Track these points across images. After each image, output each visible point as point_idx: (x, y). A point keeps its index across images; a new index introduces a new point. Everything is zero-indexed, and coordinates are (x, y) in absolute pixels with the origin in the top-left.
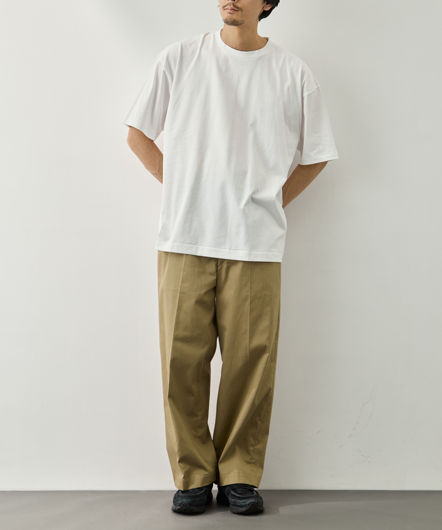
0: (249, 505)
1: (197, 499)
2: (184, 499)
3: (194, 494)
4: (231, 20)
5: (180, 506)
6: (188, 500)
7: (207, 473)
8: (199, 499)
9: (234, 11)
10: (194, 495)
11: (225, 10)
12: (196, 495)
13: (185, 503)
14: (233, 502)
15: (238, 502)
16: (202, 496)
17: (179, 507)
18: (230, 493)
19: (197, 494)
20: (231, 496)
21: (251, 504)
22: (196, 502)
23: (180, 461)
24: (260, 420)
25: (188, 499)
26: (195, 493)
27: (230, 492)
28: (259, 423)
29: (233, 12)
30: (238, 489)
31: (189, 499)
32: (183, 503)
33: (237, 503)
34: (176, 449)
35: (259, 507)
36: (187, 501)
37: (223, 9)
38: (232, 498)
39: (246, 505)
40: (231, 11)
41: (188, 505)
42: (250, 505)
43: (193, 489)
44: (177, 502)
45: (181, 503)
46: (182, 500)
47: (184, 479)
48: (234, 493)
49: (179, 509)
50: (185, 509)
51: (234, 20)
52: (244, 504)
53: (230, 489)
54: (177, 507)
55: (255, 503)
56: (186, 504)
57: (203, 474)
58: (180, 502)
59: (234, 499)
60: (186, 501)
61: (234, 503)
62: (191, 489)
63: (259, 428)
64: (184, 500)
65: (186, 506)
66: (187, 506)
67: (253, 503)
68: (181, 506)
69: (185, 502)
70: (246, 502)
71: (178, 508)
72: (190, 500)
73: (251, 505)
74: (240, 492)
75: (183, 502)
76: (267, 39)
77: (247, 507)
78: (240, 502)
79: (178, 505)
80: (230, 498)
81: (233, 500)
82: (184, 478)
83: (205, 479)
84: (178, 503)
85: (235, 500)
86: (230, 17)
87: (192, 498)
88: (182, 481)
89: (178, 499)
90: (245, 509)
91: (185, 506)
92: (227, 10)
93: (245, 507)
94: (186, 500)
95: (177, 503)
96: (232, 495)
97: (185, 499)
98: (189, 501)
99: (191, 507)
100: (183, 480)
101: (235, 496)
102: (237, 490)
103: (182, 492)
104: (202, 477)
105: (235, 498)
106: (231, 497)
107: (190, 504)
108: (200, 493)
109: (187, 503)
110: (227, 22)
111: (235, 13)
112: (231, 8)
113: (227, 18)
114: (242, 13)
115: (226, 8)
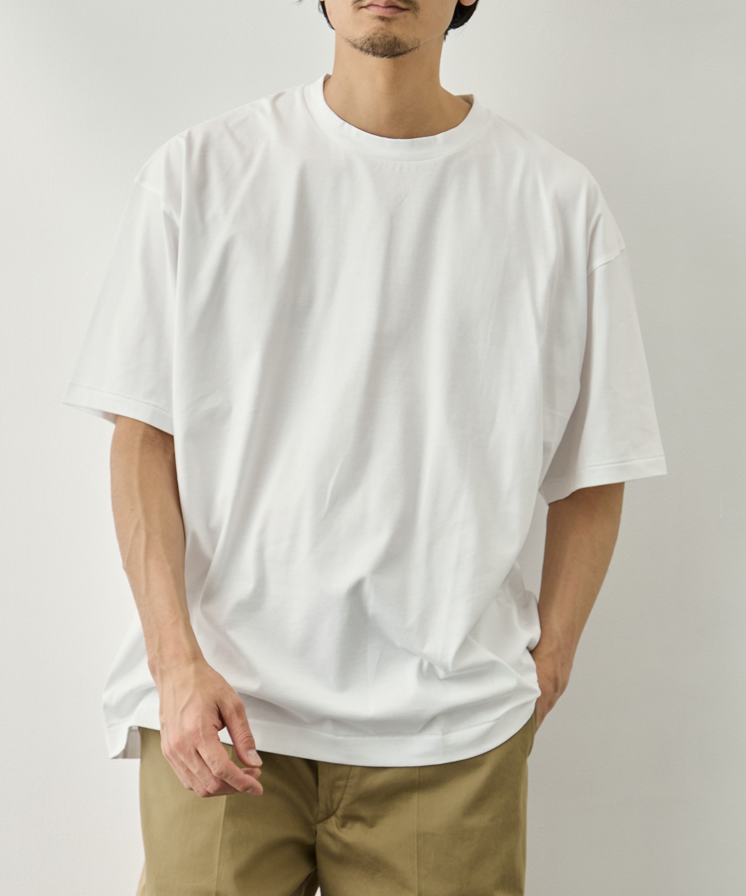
4: (387, 39)
9: (396, 13)
11: (364, 10)
29: (391, 13)
37: (355, 8)
40: (386, 13)
51: (395, 39)
76: (468, 101)
86: (380, 32)
92: (372, 8)
110: (373, 46)
111: (396, 19)
112: (386, 3)
113: (371, 33)
114: (416, 17)
115: (365, 3)
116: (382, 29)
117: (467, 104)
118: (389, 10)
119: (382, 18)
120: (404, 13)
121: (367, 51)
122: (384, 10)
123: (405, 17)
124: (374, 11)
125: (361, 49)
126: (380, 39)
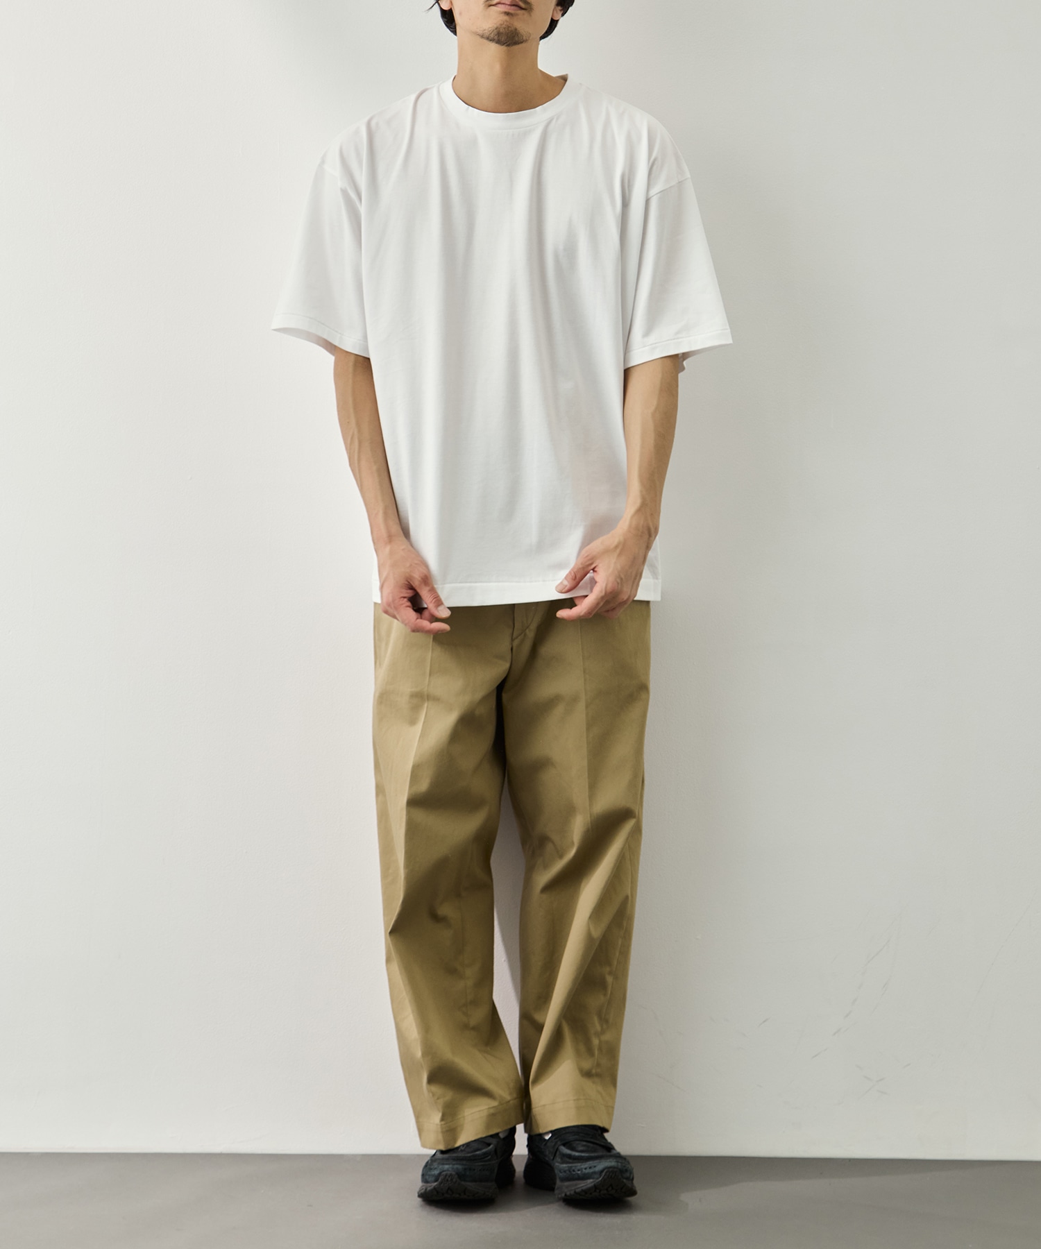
0: (602, 1172)
1: (477, 1164)
2: (447, 1164)
3: (469, 1153)
4: (508, 31)
5: (436, 1181)
6: (456, 1166)
7: (495, 1103)
8: (480, 1164)
9: (517, 11)
10: (469, 1155)
11: (492, 7)
12: (473, 1156)
13: (449, 1172)
14: (565, 1172)
15: (578, 1168)
16: (489, 1157)
17: (436, 1183)
18: (558, 1153)
19: (478, 1153)
20: (562, 1159)
21: (606, 1172)
22: (474, 1170)
23: (431, 1080)
24: (610, 973)
25: (454, 1164)
26: (472, 1152)
27: (557, 1149)
28: (609, 979)
29: (514, 11)
30: (577, 1142)
31: (457, 1164)
32: (444, 1173)
33: (574, 1171)
34: (419, 1054)
35: (625, 1180)
36: (453, 1169)
37: (485, 6)
38: (563, 1163)
39: (595, 1173)
40: (510, 10)
41: (456, 1176)
42: (604, 1174)
43: (468, 1145)
44: (429, 1173)
45: (440, 1174)
46: (441, 1167)
47: (443, 1123)
48: (568, 1151)
49: (435, 1188)
50: (449, 1188)
52: (591, 1171)
53: (559, 1143)
54: (429, 1185)
55: (615, 1170)
56: (451, 1175)
57: (487, 1107)
58: (436, 1172)
59: (567, 1163)
60: (450, 1169)
61: (568, 1172)
62: (463, 1145)
63: (609, 992)
64: (446, 1167)
65: (452, 1180)
66: (454, 1180)
67: (611, 1170)
68: (440, 1180)
69: (448, 1170)
70: (595, 1167)
71: (432, 1187)
72: (460, 1167)
73: (608, 1174)
74: (581, 1148)
75: (443, 1171)
76: (565, 79)
77: (598, 1179)
78: (582, 1167)
79: (433, 1179)
80: (557, 1164)
81: (564, 1165)
82: (442, 1119)
83: (492, 1117)
84: (433, 1175)
85: (570, 1165)
86: (505, 23)
87: (464, 1162)
88: (439, 1126)
89: (432, 1167)
90: (592, 1182)
91: (449, 1179)
93: (593, 1178)
94: (451, 1166)
95: (429, 1175)
96: (564, 1156)
97: (449, 1164)
98: (457, 1168)
99: (463, 1183)
100: (441, 1125)
101: (569, 1156)
102: (574, 1145)
103: (442, 1152)
104: (485, 1113)
105: (571, 1161)
106: (559, 1160)
107: (461, 1176)
108: (484, 1150)
109: (454, 1173)
110: (499, 34)
111: (517, 15)
112: (511, 2)
113: (498, 25)
114: (531, 16)
115: (494, 2)
116: (507, 21)
117: (563, 81)
118: (513, 7)
119: (507, 14)
120: (523, 11)
121: (492, 40)
122: (509, 7)
123: (523, 14)
124: (501, 8)
125: (488, 38)
126: (505, 28)
